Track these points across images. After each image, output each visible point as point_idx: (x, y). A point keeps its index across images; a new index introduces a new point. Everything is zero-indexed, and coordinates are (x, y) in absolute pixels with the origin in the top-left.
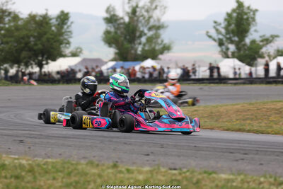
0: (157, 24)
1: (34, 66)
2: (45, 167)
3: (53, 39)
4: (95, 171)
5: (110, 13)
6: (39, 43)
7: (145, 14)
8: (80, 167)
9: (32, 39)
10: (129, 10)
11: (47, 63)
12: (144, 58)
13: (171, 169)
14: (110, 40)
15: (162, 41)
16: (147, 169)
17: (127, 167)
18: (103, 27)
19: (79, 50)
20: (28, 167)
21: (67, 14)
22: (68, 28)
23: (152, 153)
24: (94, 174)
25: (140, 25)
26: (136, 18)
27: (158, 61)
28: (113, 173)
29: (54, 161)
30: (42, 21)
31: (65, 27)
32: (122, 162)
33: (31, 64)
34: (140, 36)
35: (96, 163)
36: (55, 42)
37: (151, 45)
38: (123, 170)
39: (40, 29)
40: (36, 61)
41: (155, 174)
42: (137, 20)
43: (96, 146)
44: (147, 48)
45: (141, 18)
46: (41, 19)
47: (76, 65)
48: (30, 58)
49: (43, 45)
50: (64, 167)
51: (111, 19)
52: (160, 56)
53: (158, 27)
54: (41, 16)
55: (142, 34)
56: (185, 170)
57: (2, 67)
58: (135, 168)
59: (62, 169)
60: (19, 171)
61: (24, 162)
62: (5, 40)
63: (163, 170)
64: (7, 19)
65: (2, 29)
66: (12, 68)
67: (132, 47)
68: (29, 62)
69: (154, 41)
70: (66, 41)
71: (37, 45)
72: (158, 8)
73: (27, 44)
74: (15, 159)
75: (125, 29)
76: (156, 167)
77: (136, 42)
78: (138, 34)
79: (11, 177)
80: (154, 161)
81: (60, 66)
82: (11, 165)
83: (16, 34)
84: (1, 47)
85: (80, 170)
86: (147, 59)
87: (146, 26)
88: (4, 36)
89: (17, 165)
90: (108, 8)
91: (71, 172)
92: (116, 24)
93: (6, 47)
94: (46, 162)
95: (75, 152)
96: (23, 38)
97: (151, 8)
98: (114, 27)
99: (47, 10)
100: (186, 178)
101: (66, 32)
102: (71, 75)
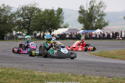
0: (102, 13)
1: (48, 32)
2: (53, 76)
3: (56, 20)
4: (75, 78)
6: (50, 22)
7: (97, 9)
8: (68, 77)
9: (47, 20)
10: (90, 8)
11: (53, 31)
12: (96, 29)
13: (108, 78)
14: (81, 20)
15: (104, 21)
16: (98, 77)
17: (89, 76)
18: (78, 15)
19: (67, 25)
20: (45, 76)
21: (62, 9)
22: (62, 15)
23: (100, 70)
24: (75, 80)
25: (94, 14)
26: (92, 11)
27: (102, 30)
28: (83, 79)
29: (57, 74)
31: (61, 15)
32: (87, 74)
33: (46, 31)
34: (95, 19)
35: (76, 74)
36: (57, 21)
37: (99, 23)
38: (88, 78)
39: (50, 16)
40: (49, 30)
41: (101, 80)
42: (93, 12)
43: (75, 67)
44: (97, 24)
45: (95, 11)
46: (50, 11)
47: (66, 32)
48: (46, 28)
49: (52, 23)
50: (61, 77)
51: (82, 11)
52: (103, 28)
53: (103, 15)
54: (50, 10)
55: (95, 18)
56: (115, 78)
57: (33, 33)
58: (92, 77)
59: (60, 77)
60: (41, 78)
61: (44, 74)
62: (34, 21)
63: (105, 78)
64: (35, 12)
65: (33, 16)
66: (38, 33)
67: (91, 24)
68: (45, 30)
69: (100, 21)
70: (62, 21)
71: (49, 23)
72: (103, 7)
73: (44, 22)
74: (40, 73)
75: (87, 16)
76: (102, 77)
77: (93, 22)
78: (93, 18)
79: (38, 81)
80: (101, 74)
81: (59, 32)
82: (38, 75)
83: (40, 18)
84: (33, 24)
85: (69, 78)
86: (97, 29)
87: (97, 15)
88: (34, 19)
89: (41, 75)
90: (81, 7)
91: (65, 79)
92: (84, 14)
93: (35, 24)
94: (54, 74)
95: (66, 70)
96: (43, 20)
97: (99, 7)
98: (83, 15)
99: (53, 8)
100: (115, 81)
101: (61, 17)
102: (64, 36)
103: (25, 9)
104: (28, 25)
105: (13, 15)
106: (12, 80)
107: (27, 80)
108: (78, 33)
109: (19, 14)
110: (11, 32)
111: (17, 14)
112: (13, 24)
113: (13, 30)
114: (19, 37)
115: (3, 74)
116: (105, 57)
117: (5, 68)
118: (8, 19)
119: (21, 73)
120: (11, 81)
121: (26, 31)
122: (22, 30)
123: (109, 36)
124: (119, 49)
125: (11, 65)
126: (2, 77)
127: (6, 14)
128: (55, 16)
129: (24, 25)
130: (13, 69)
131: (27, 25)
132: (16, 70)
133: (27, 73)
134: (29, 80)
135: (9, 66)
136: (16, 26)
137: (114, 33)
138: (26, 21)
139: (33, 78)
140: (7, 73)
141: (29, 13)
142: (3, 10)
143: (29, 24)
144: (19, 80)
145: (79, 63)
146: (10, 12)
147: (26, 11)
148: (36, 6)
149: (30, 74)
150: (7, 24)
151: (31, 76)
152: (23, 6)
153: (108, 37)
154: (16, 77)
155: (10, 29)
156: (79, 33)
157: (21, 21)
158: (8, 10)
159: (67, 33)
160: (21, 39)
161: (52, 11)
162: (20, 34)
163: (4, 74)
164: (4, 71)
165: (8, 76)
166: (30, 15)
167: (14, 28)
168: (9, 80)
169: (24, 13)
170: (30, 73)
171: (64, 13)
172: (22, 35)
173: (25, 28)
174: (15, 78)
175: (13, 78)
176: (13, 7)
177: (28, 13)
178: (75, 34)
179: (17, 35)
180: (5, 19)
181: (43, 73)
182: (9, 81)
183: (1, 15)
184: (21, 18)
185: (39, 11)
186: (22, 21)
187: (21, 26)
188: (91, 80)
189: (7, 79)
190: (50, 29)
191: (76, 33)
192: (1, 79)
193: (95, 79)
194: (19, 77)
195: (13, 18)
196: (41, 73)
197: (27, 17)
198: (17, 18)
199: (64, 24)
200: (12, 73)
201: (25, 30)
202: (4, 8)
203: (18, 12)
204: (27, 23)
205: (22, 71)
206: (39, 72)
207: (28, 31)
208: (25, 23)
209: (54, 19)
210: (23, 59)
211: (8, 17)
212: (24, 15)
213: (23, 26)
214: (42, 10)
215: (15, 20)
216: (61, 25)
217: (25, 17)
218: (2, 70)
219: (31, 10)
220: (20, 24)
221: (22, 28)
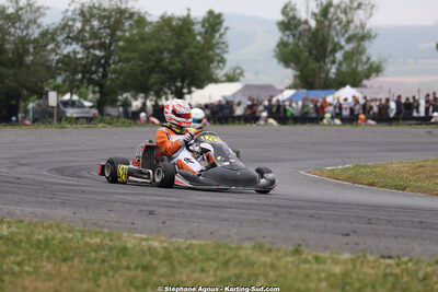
0: (360, 31)
1: (170, 97)
2: (189, 252)
3: (198, 54)
4: (265, 259)
5: (287, 15)
6: (176, 60)
7: (342, 16)
8: (242, 253)
9: (166, 55)
10: (317, 11)
11: (190, 92)
12: (340, 84)
13: (383, 257)
14: (286, 55)
15: (368, 59)
16: (347, 256)
17: (314, 253)
18: (276, 36)
19: (238, 71)
20: (162, 252)
21: (220, 15)
22: (221, 36)
23: (354, 231)
24: (265, 265)
25: (333, 33)
26: (327, 23)
27: (364, 90)
28: (293, 263)
29: (202, 242)
30: (181, 27)
31: (217, 35)
32: (308, 246)
33: (166, 93)
34: (334, 51)
35: (268, 246)
36: (201, 59)
37: (349, 66)
38: (310, 257)
39: (178, 39)
40: (173, 88)
41: (358, 266)
42: (329, 26)
43: (267, 221)
44: (344, 68)
45: (336, 23)
46: (180, 23)
47: (234, 95)
48: (163, 83)
49: (184, 65)
50: (218, 254)
51: (289, 24)
52: (365, 82)
53: (362, 37)
54: (179, 19)
55: (337, 47)
56: (405, 259)
57: (120, 98)
58: (327, 255)
59: (214, 256)
60: (148, 258)
61: (156, 244)
62: (124, 56)
63: (371, 258)
64: (127, 24)
65: (120, 39)
66: (136, 99)
67: (320, 67)
68: (161, 89)
69: (355, 58)
70: (219, 58)
71: (174, 64)
72: (363, 7)
73: (158, 62)
74: (143, 239)
75: (310, 39)
76: (361, 254)
77: (327, 60)
78: (330, 48)
79: (137, 267)
80: (357, 244)
81: (210, 97)
82: (137, 249)
83: (142, 46)
84: (118, 67)
85: (243, 258)
86: (344, 86)
87: (343, 35)
88: (124, 49)
89: (146, 248)
90: (285, 7)
91: (229, 260)
92: (297, 33)
93: (127, 67)
94: (191, 244)
95: (234, 230)
96: (152, 53)
97: (350, 8)
98: (294, 36)
99: (189, 10)
100: (407, 271)
101: (218, 43)
102: (226, 111)
103: (92, 16)
104: (101, 70)
105: (48, 36)
106: (44, 264)
107: (97, 266)
108: (274, 100)
109: (70, 32)
110: (43, 95)
111: (61, 33)
112: (49, 68)
113: (47, 89)
114: (68, 115)
115: (14, 243)
116: (372, 185)
117: (21, 221)
118: (31, 50)
119: (78, 241)
120: (43, 267)
121: (94, 92)
122: (78, 88)
123: (383, 112)
124: (419, 159)
125: (40, 210)
126: (9, 253)
127: (22, 31)
128: (195, 39)
129: (86, 70)
130: (50, 227)
131: (96, 72)
132: (60, 230)
133: (98, 240)
134: (106, 265)
135: (36, 216)
136: (60, 74)
137: (403, 101)
138: (95, 55)
139: (118, 259)
140: (29, 238)
141: (105, 28)
142: (14, 18)
143: (104, 67)
144: (70, 263)
145: (280, 206)
146: (39, 27)
147: (95, 23)
148: (129, 5)
149: (109, 243)
150: (28, 66)
151: (111, 249)
152: (83, 5)
153: (382, 116)
154: (59, 255)
155: (36, 84)
156: (278, 100)
157: (76, 58)
158: (31, 16)
159: (236, 101)
160: (77, 119)
161: (186, 23)
162: (72, 104)
163: (17, 244)
164: (17, 233)
165: (32, 251)
166: (108, 35)
167: (51, 81)
168: (33, 264)
169: (87, 28)
170: (107, 241)
171: (226, 29)
172: (79, 107)
173: (91, 81)
174: (55, 257)
175: (48, 258)
176: (48, 8)
177: (99, 29)
178: (266, 103)
179: (61, 106)
180: (20, 51)
181: (154, 240)
182: (34, 268)
183: (7, 37)
184: (76, 47)
185: (141, 21)
186: (79, 56)
187: (77, 73)
188: (321, 267)
189: (29, 260)
190: (179, 84)
191: (270, 101)
192: (7, 260)
193: (336, 262)
194: (71, 254)
195: (49, 47)
196: (146, 240)
197: (97, 42)
198: (63, 45)
199: (227, 69)
200: (46, 239)
201: (91, 87)
202: (17, 11)
203: (65, 26)
204: (99, 65)
205: (79, 234)
206: (139, 235)
207: (100, 92)
208: (91, 65)
209: (190, 49)
210: (83, 192)
211: (29, 42)
212: (87, 35)
213: (83, 73)
214: (149, 19)
215: (57, 54)
216: (216, 72)
217: (91, 43)
218: (10, 230)
219: (112, 19)
220: (72, 66)
221: (81, 81)
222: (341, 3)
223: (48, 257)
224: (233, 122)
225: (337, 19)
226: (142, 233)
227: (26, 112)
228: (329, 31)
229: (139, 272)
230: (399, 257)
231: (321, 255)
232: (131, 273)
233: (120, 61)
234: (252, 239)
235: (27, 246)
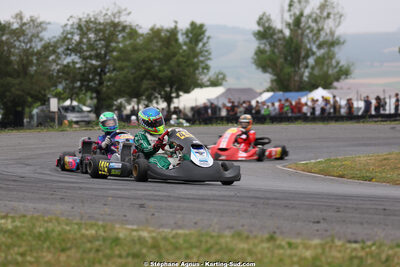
0: (329, 38)
1: (160, 101)
2: (173, 241)
3: (185, 62)
4: (244, 246)
5: (263, 26)
6: (165, 67)
7: (313, 25)
8: (222, 241)
9: (156, 63)
10: (291, 21)
11: (178, 96)
12: (313, 87)
13: (350, 242)
14: (264, 62)
15: (338, 63)
16: (316, 241)
17: (287, 240)
18: (254, 44)
19: (221, 76)
20: (150, 241)
21: (202, 26)
22: (204, 45)
23: (324, 219)
24: (243, 250)
25: (306, 41)
26: (300, 32)
27: (332, 90)
28: (268, 248)
29: (187, 232)
30: (169, 38)
31: (200, 45)
32: (282, 233)
33: (156, 97)
34: (307, 56)
35: (245, 234)
36: (188, 66)
37: (321, 69)
38: (284, 243)
40: (163, 93)
41: (327, 250)
42: (302, 34)
43: (245, 211)
44: (316, 72)
45: (308, 31)
46: (168, 34)
47: (218, 98)
48: (154, 89)
49: (172, 72)
50: (201, 242)
51: (266, 33)
52: (335, 84)
53: (333, 43)
54: (167, 31)
55: (309, 53)
56: (369, 243)
57: (115, 103)
58: (299, 241)
59: (198, 243)
60: (138, 247)
61: (145, 234)
62: (118, 64)
63: (338, 243)
64: (120, 36)
65: (114, 50)
66: (129, 103)
67: (295, 72)
68: (152, 94)
69: (326, 62)
70: (203, 65)
71: (163, 71)
72: (332, 16)
73: (149, 70)
74: (133, 230)
75: (285, 47)
76: (329, 239)
77: (301, 65)
78: (303, 54)
79: (128, 255)
80: (326, 231)
81: (196, 100)
82: (128, 239)
83: (134, 56)
84: (113, 75)
85: (224, 245)
86: (317, 88)
87: (314, 42)
88: (117, 59)
89: (136, 238)
90: (261, 19)
91: (211, 248)
92: (272, 40)
93: (120, 75)
94: (177, 234)
95: (216, 220)
96: (143, 62)
97: (321, 18)
98: (270, 43)
99: (176, 22)
100: (371, 254)
101: (201, 52)
103: (89, 29)
104: (97, 78)
105: (50, 48)
106: (45, 254)
107: (92, 255)
109: (69, 44)
110: (45, 101)
111: (61, 46)
112: (50, 77)
113: (48, 96)
114: (70, 119)
115: (18, 236)
116: (342, 176)
117: (24, 216)
118: (35, 61)
119: (75, 233)
120: (43, 257)
121: (92, 98)
122: (77, 94)
125: (42, 206)
126: (13, 245)
127: (26, 44)
128: (181, 48)
129: (84, 78)
130: (50, 221)
131: (93, 80)
132: (59, 223)
133: (93, 232)
134: (101, 254)
135: (38, 211)
136: (60, 83)
138: (92, 65)
139: (111, 248)
140: (31, 231)
141: (100, 40)
142: (19, 33)
143: (100, 75)
144: (68, 253)
145: (257, 198)
146: (41, 40)
147: (92, 36)
148: (122, 19)
149: (103, 234)
150: (32, 76)
151: (104, 239)
152: (80, 19)
154: (57, 245)
155: (40, 92)
157: (75, 68)
158: (34, 31)
160: (77, 122)
161: (173, 33)
162: (72, 109)
163: (20, 236)
164: (22, 227)
165: (34, 243)
166: (103, 46)
167: (53, 89)
168: (35, 254)
169: (85, 40)
170: (101, 232)
171: (209, 38)
172: (78, 112)
173: (89, 89)
174: (55, 247)
176: (49, 23)
177: (96, 41)
179: (62, 111)
180: (25, 62)
181: (142, 230)
182: (35, 258)
183: (12, 50)
184: (74, 58)
185: (133, 33)
186: (78, 66)
187: (76, 81)
188: (294, 251)
189: (31, 251)
192: (12, 251)
193: (307, 247)
194: (69, 245)
195: (51, 58)
196: (136, 230)
197: (93, 53)
198: (64, 57)
199: (212, 74)
200: (47, 232)
201: (89, 94)
202: (21, 27)
203: (65, 39)
204: (96, 73)
205: (76, 227)
206: (130, 227)
207: (97, 98)
208: (89, 73)
210: (81, 188)
211: (33, 54)
212: (84, 47)
213: (82, 81)
214: (140, 31)
215: (57, 64)
216: (201, 77)
217: (88, 54)
218: (15, 224)
219: (107, 32)
220: (71, 75)
221: (80, 88)
222: (312, 13)
223: (48, 248)
224: (216, 123)
225: (309, 27)
226: (133, 224)
227: (31, 117)
228: (302, 39)
229: (130, 259)
230: (363, 242)
231: (293, 241)
232: (123, 261)
233: (114, 70)
234: (232, 228)
235: (30, 238)
